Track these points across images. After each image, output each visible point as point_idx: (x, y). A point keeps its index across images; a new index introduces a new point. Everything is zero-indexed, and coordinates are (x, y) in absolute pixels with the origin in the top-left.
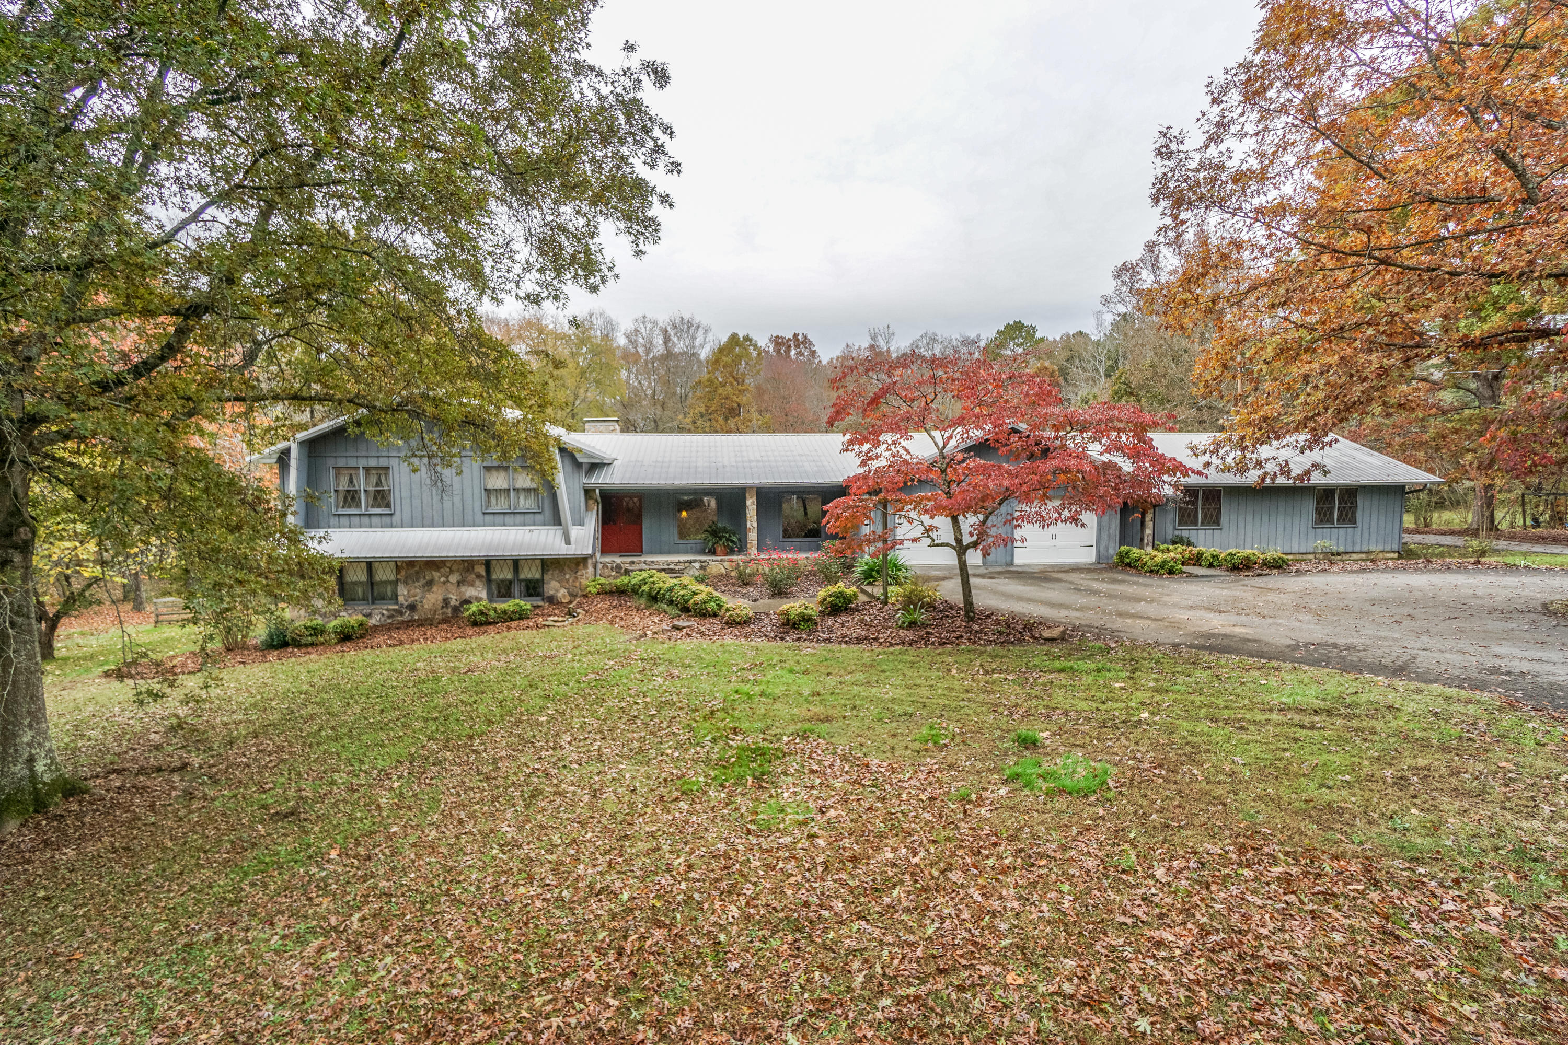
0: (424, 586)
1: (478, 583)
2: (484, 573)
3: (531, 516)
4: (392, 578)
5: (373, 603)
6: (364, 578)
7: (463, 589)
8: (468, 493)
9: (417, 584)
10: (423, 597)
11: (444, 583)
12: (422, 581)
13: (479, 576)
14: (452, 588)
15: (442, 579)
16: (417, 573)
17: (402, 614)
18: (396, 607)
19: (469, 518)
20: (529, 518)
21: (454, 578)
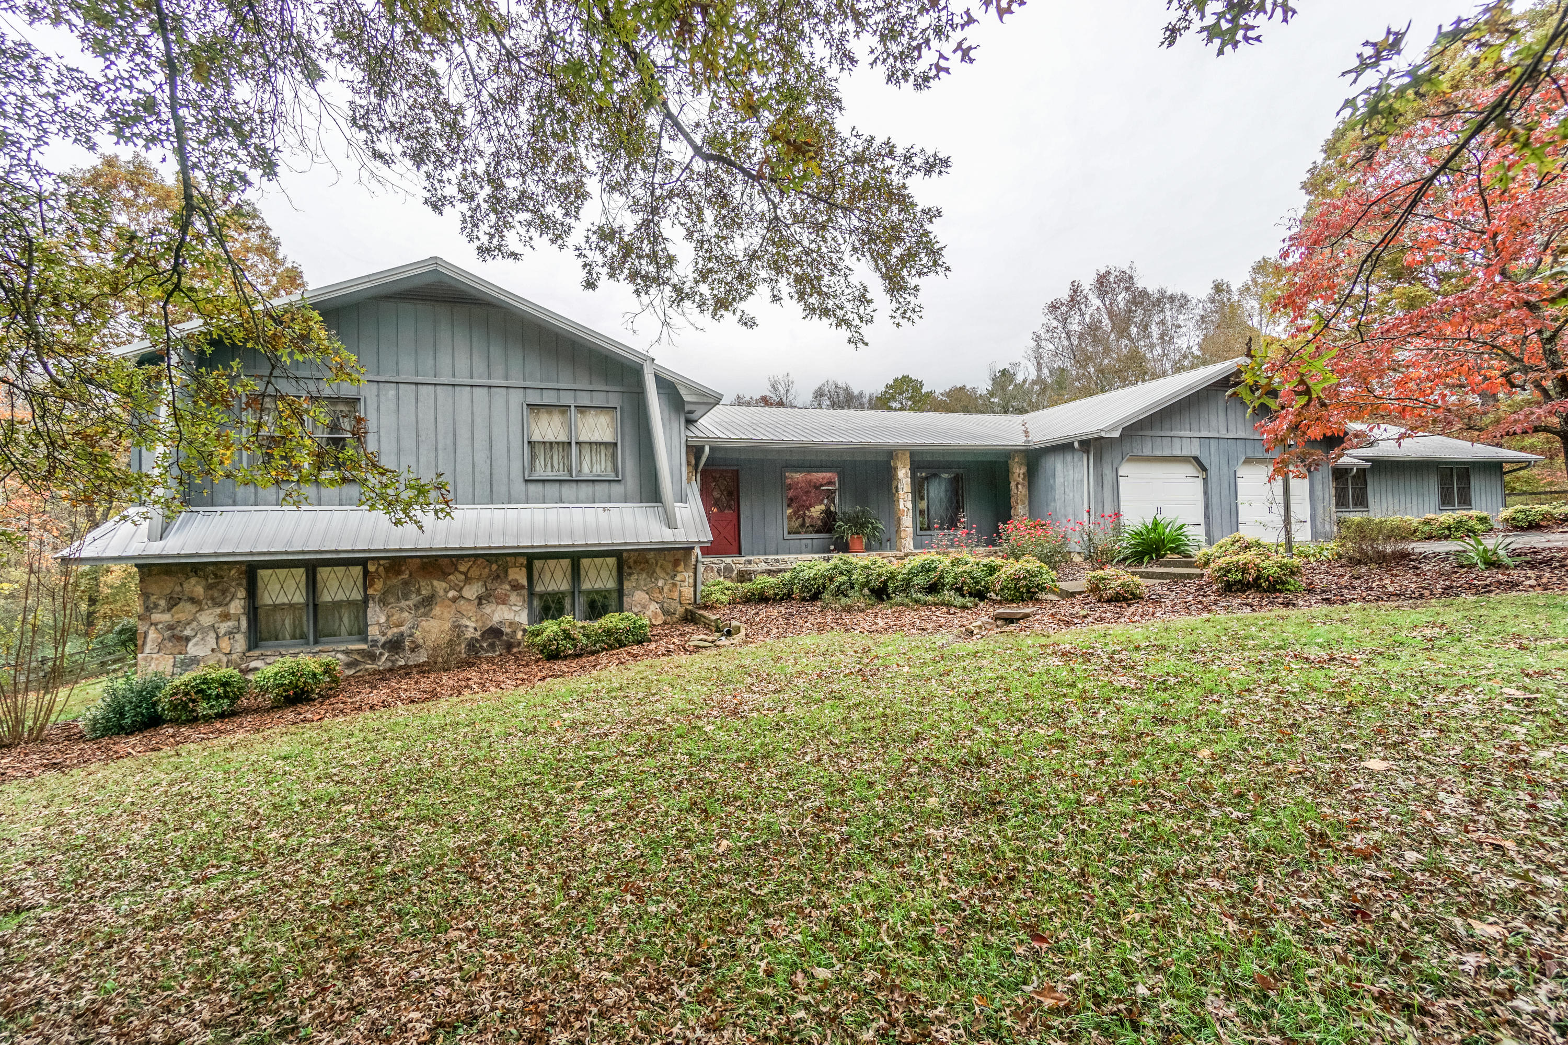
0: (417, 607)
1: (514, 598)
2: (525, 582)
3: (606, 485)
4: (357, 596)
5: (316, 642)
6: (299, 598)
7: (488, 609)
8: (500, 448)
9: (404, 604)
10: (415, 626)
11: (454, 600)
12: (414, 599)
13: (516, 587)
14: (469, 609)
15: (451, 594)
16: (406, 583)
17: (373, 657)
18: (364, 647)
19: (500, 488)
20: (601, 489)
21: (472, 592)
